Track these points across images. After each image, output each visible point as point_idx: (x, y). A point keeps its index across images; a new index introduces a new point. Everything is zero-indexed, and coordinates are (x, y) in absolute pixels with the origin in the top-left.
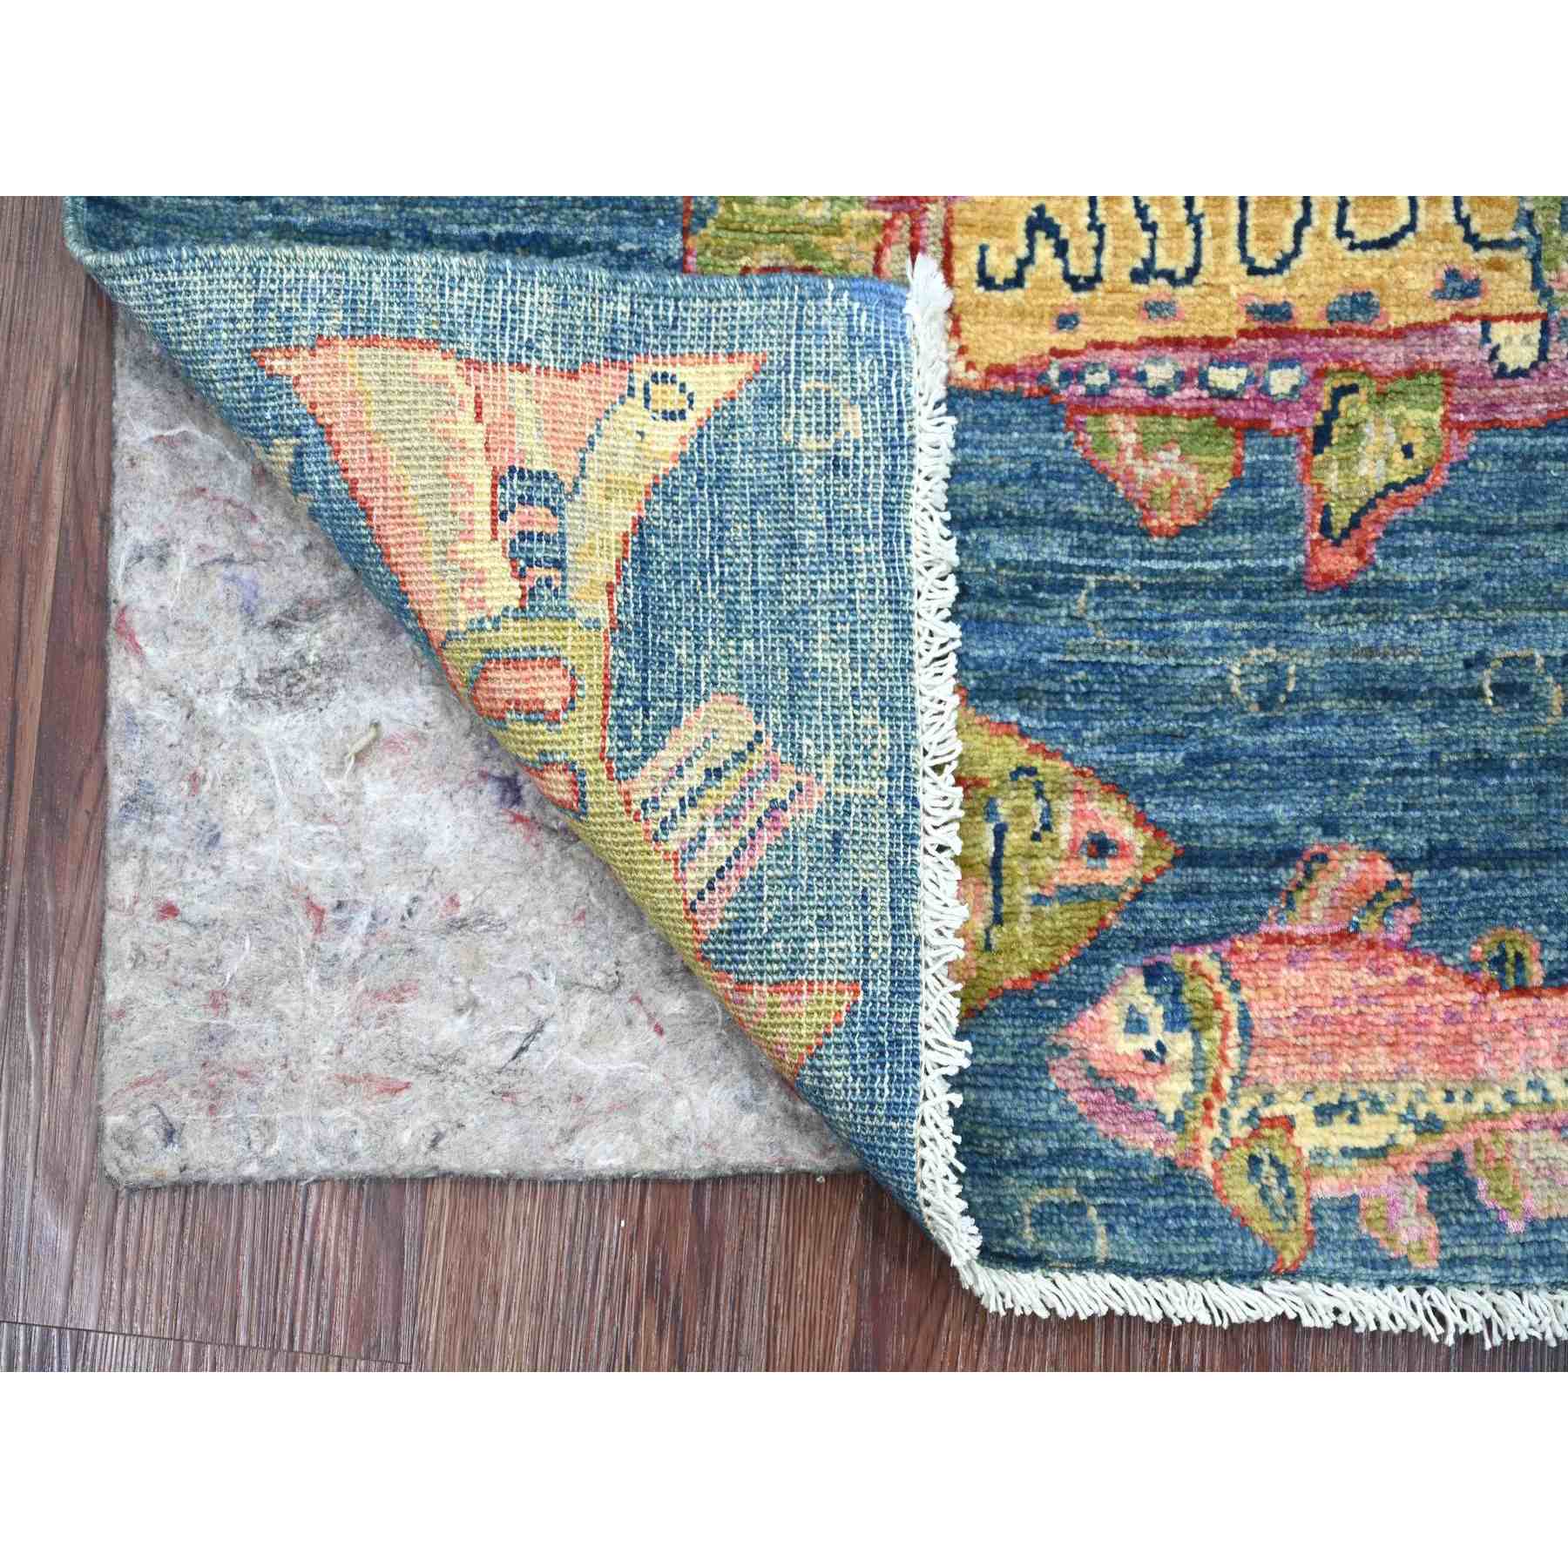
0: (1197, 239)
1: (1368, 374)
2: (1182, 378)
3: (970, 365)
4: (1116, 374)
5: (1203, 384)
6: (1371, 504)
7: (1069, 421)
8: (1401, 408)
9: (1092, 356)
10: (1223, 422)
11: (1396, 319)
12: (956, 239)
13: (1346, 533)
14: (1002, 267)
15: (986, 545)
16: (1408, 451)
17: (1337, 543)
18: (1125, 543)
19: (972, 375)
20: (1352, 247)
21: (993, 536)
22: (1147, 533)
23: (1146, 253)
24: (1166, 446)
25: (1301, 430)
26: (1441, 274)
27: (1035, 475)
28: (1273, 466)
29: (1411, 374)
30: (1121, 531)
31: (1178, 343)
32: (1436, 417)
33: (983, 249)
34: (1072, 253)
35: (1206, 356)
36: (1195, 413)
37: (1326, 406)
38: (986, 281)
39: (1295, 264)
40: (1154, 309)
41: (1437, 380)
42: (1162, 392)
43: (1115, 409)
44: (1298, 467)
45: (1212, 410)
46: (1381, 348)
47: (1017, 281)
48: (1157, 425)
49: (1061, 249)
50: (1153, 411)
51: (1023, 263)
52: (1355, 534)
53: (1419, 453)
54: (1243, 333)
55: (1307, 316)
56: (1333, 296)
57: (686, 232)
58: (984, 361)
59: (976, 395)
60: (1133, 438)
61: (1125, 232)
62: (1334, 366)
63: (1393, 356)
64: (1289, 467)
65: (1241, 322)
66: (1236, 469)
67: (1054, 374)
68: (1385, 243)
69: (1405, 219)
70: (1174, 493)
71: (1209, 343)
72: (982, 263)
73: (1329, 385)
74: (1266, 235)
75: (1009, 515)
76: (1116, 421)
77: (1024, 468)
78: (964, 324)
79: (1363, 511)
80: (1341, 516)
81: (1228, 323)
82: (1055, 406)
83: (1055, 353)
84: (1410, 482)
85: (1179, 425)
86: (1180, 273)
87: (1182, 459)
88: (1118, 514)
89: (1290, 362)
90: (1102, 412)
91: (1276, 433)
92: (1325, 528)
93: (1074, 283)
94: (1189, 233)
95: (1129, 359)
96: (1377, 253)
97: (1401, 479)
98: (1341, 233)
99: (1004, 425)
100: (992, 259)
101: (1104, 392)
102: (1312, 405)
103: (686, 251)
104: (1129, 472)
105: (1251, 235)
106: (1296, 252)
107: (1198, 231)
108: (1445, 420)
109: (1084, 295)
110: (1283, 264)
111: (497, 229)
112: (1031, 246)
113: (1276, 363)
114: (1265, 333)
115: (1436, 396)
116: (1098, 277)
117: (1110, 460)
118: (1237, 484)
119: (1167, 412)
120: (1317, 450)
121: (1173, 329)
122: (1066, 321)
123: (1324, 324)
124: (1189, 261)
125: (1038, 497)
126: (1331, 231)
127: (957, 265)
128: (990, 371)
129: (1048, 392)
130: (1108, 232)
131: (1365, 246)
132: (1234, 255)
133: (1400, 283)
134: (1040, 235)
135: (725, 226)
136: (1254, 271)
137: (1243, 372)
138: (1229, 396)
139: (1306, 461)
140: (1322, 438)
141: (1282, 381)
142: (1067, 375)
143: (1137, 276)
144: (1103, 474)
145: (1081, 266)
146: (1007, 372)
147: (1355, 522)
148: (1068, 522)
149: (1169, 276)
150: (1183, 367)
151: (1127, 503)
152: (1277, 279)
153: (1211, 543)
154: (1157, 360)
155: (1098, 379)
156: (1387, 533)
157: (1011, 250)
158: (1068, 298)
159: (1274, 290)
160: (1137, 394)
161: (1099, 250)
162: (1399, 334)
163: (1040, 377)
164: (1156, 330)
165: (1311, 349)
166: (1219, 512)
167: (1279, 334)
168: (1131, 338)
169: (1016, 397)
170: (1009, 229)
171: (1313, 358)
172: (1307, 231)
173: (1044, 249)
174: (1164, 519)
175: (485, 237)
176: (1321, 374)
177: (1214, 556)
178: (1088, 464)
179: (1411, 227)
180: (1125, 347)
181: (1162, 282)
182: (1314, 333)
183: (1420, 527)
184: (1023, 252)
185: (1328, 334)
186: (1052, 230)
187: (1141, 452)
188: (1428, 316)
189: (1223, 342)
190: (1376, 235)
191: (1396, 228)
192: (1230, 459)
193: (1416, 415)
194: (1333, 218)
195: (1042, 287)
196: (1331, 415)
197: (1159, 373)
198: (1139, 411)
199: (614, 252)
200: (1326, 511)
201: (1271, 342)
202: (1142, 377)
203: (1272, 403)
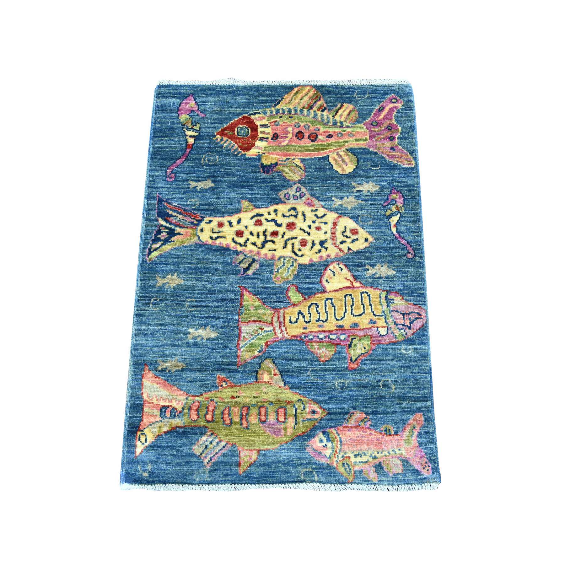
0: (327, 315)
1: (357, 336)
2: (325, 337)
3: (289, 335)
4: (314, 336)
5: (329, 338)
6: (359, 357)
7: (306, 344)
8: (363, 341)
9: (309, 334)
10: (333, 344)
11: (362, 327)
12: (285, 316)
13: (355, 361)
14: (294, 320)
15: (292, 364)
16: (365, 348)
17: (353, 363)
18: (316, 363)
19: (289, 337)
20: (354, 316)
21: (293, 362)
22: (320, 362)
23: (318, 317)
24: (323, 348)
25: (346, 345)
26: (369, 320)
27: (300, 352)
28: (342, 351)
29: (365, 336)
30: (316, 361)
31: (324, 331)
32: (369, 343)
33: (290, 317)
34: (305, 318)
35: (329, 333)
36: (328, 342)
37: (350, 341)
38: (291, 322)
39: (344, 319)
40: (319, 326)
41: (369, 337)
42: (322, 339)
43: (314, 342)
44: (346, 351)
45: (331, 342)
46: (360, 332)
47: (296, 322)
48: (321, 344)
49: (304, 317)
50: (320, 342)
51: (297, 319)
52: (356, 361)
53: (367, 348)
54: (335, 330)
55: (346, 327)
56: (351, 324)
57: (239, 315)
58: (291, 334)
59: (290, 340)
60: (317, 346)
61: (315, 314)
62: (351, 335)
63: (361, 333)
64: (344, 351)
65: (335, 328)
66: (335, 351)
67: (303, 336)
68: (359, 315)
69: (363, 312)
70: (324, 355)
71: (330, 331)
72: (290, 319)
73: (351, 338)
74: (339, 314)
75: (296, 359)
76: (314, 344)
77: (298, 351)
78: (287, 329)
79: (357, 358)
80: (354, 359)
81: (333, 328)
82: (303, 342)
83: (303, 333)
84: (365, 353)
85: (325, 344)
86: (324, 320)
87: (326, 350)
88: (315, 358)
89: (344, 334)
90: (311, 342)
91: (342, 345)
92: (351, 360)
93: (306, 322)
94: (326, 314)
95: (316, 334)
96: (358, 317)
97: (364, 352)
98: (352, 314)
99: (295, 345)
100: (292, 319)
101: (312, 339)
102: (348, 341)
103: (239, 318)
104: (317, 352)
105: (336, 314)
106: (344, 317)
107: (327, 314)
108: (371, 343)
109: (308, 324)
110: (342, 319)
111: (206, 315)
112: (298, 317)
113: (341, 334)
114: (339, 330)
115: (369, 339)
116: (310, 321)
117: (313, 350)
118: (335, 353)
119: (323, 342)
120: (349, 348)
121: (323, 329)
122: (305, 328)
123: (349, 328)
124: (326, 319)
125: (301, 356)
126: (350, 313)
127: (286, 320)
128: (292, 336)
129: (302, 339)
130: (312, 314)
131: (356, 316)
132: (334, 317)
133: (362, 322)
134: (300, 315)
135: (246, 314)
136: (337, 320)
137: (336, 336)
138: (334, 339)
139: (347, 350)
140: (350, 346)
141: (342, 337)
142: (305, 337)
143: (317, 321)
144: (312, 352)
145: (307, 319)
146: (295, 336)
147: (356, 359)
148: (306, 360)
149: (323, 321)
150: (325, 335)
151: (316, 357)
152: (341, 321)
153: (331, 363)
154: (321, 334)
155: (311, 337)
156: (362, 361)
157: (295, 317)
158: (305, 324)
159: (340, 323)
160: (318, 340)
161: (310, 317)
162: (362, 330)
163: (301, 337)
164: (321, 329)
165: (347, 332)
166: (332, 358)
167: (342, 330)
168: (316, 331)
169: (296, 340)
170: (295, 314)
171: (348, 333)
172: (346, 313)
173: (301, 317)
174: (323, 359)
175: (205, 316)
176: (349, 336)
177: (332, 365)
178: (310, 351)
179: (364, 313)
180: (315, 332)
181: (321, 322)
182: (348, 330)
183: (367, 360)
184: (297, 317)
185: (350, 330)
186: (302, 314)
187: (319, 349)
188: (367, 327)
189: (332, 331)
190: (358, 314)
191: (361, 313)
192: (334, 350)
193: (366, 342)
194: (350, 311)
195: (301, 323)
196: (351, 342)
197: (321, 336)
198: (318, 342)
199: (227, 319)
200: (351, 358)
201: (340, 331)
202: (318, 337)
203: (341, 340)
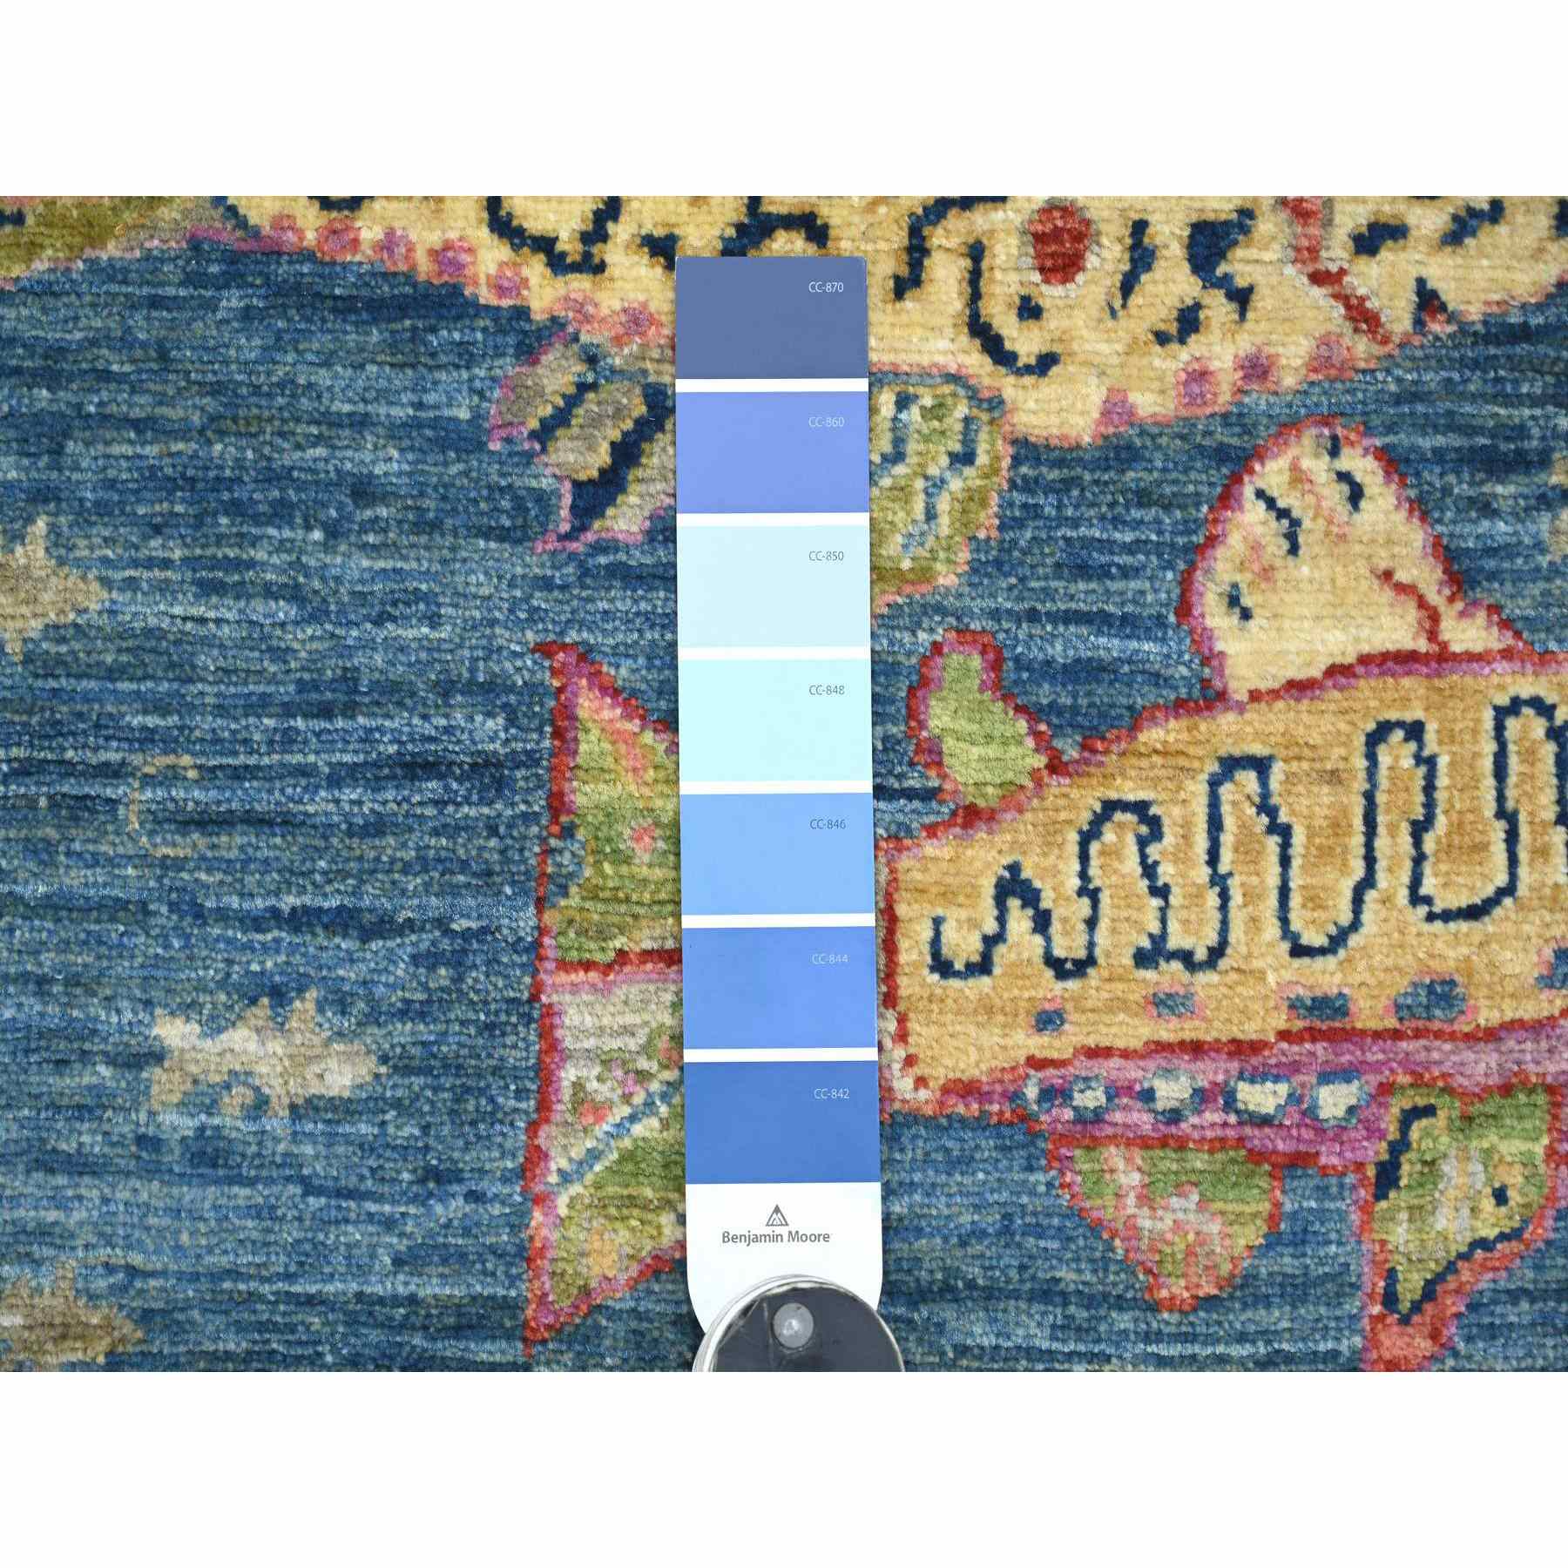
0: (1224, 907)
1: (1448, 1090)
2: (1202, 1097)
3: (921, 1082)
4: (1115, 1092)
5: (1230, 1103)
6: (1451, 1267)
7: (1052, 1157)
8: (1492, 1138)
9: (1082, 1067)
10: (1256, 1157)
11: (1487, 1016)
12: (902, 910)
13: (1416, 1307)
14: (963, 944)
15: (941, 1327)
16: (1500, 1196)
17: (1405, 1321)
18: (1124, 1321)
19: (923, 1094)
20: (1431, 917)
21: (948, 1313)
22: (1155, 1307)
23: (1155, 928)
24: (1179, 1190)
25: (1360, 1166)
26: (1548, 953)
27: (1006, 1230)
28: (1322, 1215)
29: (1506, 1090)
30: (1120, 1303)
31: (1196, 1049)
32: (1539, 1149)
33: (937, 922)
34: (1056, 928)
35: (1234, 1066)
36: (1219, 1144)
37: (1393, 1133)
38: (942, 966)
39: (1354, 940)
40: (1164, 1003)
41: (1541, 1099)
42: (1174, 1116)
43: (1112, 1139)
44: (1355, 1218)
45: (1241, 1140)
46: (1469, 1056)
47: (983, 966)
48: (1168, 1162)
49: (1042, 922)
50: (1164, 1143)
51: (991, 941)
52: (1429, 1308)
53: (1514, 1196)
54: (1284, 1035)
55: (1370, 1012)
56: (1403, 984)
57: (541, 904)
58: (940, 1074)
59: (930, 1122)
60: (1135, 1178)
61: (1129, 897)
62: (1403, 1079)
63: (1482, 1065)
64: (1342, 1216)
65: (1280, 1021)
66: (1273, 1220)
67: (1032, 1092)
68: (1474, 913)
69: (1502, 879)
70: (1190, 1252)
71: (1240, 1049)
72: (936, 942)
73: (1398, 1105)
74: (1314, 901)
75: (971, 1285)
76: (1114, 1156)
77: (991, 1220)
78: (913, 1026)
79: (1439, 1278)
80: (1411, 1284)
81: (1263, 1022)
82: (1034, 1135)
83: (1035, 1063)
84: (1503, 1237)
85: (1199, 1161)
86: (1201, 955)
87: (1202, 1205)
88: (1115, 1280)
89: (1345, 1074)
90: (1094, 1144)
91: (1324, 1171)
92: (1390, 1299)
93: (1058, 967)
94: (1212, 899)
95: (1131, 1072)
96: (1463, 926)
97: (1491, 1233)
98: (1416, 899)
99: (965, 1162)
100: (950, 934)
101: (1098, 1116)
102: (1374, 1132)
103: (542, 931)
104: (1133, 1230)
105: (1295, 901)
106: (1355, 925)
107: (1224, 896)
108: (1551, 1152)
109: (1072, 985)
110: (1338, 940)
111: (289, 901)
112: (1002, 920)
113: (1326, 1078)
114: (1313, 1035)
115: (1539, 1121)
116: (1091, 961)
117: (1103, 1207)
118: (1273, 1240)
119: (1181, 1145)
120: (1381, 1195)
121: (1190, 1030)
122: (1048, 1020)
123: (1391, 1022)
124: (1212, 938)
125: (1010, 1259)
126: (1403, 895)
127: (903, 944)
128: (946, 1090)
129: (1025, 1118)
130: (1105, 899)
131: (1447, 916)
132: (1272, 930)
133: (1492, 966)
134: (1014, 903)
135: (593, 894)
136: (1299, 950)
137: (1283, 1089)
138: (1265, 1121)
139: (1366, 1209)
140: (1387, 1178)
141: (1334, 1101)
142: (1050, 1094)
143: (1143, 959)
144: (1095, 1228)
145: (1068, 945)
146: (967, 1089)
147: (1429, 1292)
148: (1048, 1293)
149: (1186, 957)
150: (1202, 1082)
151: (1126, 1266)
152: (1331, 962)
153: (1240, 1319)
154: (1168, 1073)
155: (1091, 1099)
156: (1472, 1307)
157: (973, 923)
158: (1050, 988)
159: (1325, 975)
160: (1143, 1120)
161: (1091, 923)
162: (1491, 1035)
163: (1015, 1096)
164: (1168, 1031)
165: (1375, 1056)
166: (1250, 1278)
167: (1331, 1036)
168: (1135, 1044)
169: (980, 1123)
170: (974, 893)
171: (1376, 1067)
172: (1370, 896)
173: (1020, 922)
174: (1176, 1288)
175: (275, 912)
176: (1386, 1089)
177: (1242, 1338)
178: (1081, 1213)
179: (1509, 890)
180: (1126, 1054)
181: (1176, 966)
182: (1377, 1035)
183: (1514, 1296)
184: (991, 927)
185: (1397, 1035)
186: (1030, 897)
187: (1145, 1199)
188: (1530, 1010)
189: (1256, 1047)
190: (1463, 900)
191: (1489, 891)
192: (1265, 1207)
193: (1511, 1148)
194: (1405, 878)
195: (1017, 973)
196: (1400, 1146)
197: (1171, 1091)
198: (1145, 1143)
199: (447, 932)
200: (1391, 1275)
201: (1319, 1048)
202: (1148, 1096)
203: (1319, 1128)
